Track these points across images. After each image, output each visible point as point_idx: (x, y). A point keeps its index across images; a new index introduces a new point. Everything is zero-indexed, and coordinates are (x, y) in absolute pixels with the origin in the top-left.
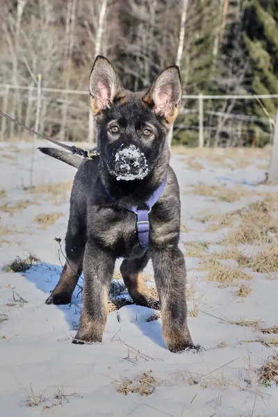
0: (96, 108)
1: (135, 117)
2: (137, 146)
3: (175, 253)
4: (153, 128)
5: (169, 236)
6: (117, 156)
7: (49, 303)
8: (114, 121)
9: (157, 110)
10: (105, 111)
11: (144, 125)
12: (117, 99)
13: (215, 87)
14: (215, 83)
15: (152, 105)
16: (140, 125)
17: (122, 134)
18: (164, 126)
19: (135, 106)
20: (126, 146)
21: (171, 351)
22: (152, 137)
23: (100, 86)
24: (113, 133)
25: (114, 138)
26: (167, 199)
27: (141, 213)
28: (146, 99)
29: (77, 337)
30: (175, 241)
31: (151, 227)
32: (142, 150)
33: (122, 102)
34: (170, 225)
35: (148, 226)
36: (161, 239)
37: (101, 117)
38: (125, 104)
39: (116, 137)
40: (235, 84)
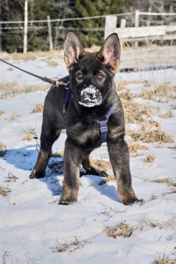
0: (68, 63)
1: (92, 67)
2: (94, 86)
3: (123, 144)
4: (104, 73)
5: (119, 134)
6: (82, 93)
7: (32, 178)
8: (79, 71)
9: (106, 62)
10: (74, 65)
11: (99, 72)
12: (81, 57)
13: (52, 9)
14: (51, 6)
15: (103, 59)
16: (96, 72)
17: (84, 79)
18: (111, 72)
19: (92, 61)
20: (88, 86)
21: (125, 204)
22: (104, 80)
23: (71, 49)
24: (79, 79)
25: (80, 81)
26: (117, 111)
27: (102, 123)
28: (99, 56)
29: (62, 200)
30: (122, 136)
31: (109, 130)
32: (97, 88)
33: (84, 58)
34: (120, 128)
35: (107, 130)
36: (115, 136)
37: (72, 68)
38: (86, 60)
39: (81, 81)
40: (64, 6)
